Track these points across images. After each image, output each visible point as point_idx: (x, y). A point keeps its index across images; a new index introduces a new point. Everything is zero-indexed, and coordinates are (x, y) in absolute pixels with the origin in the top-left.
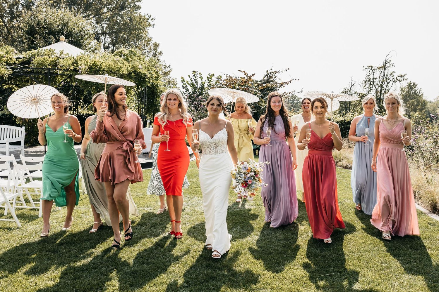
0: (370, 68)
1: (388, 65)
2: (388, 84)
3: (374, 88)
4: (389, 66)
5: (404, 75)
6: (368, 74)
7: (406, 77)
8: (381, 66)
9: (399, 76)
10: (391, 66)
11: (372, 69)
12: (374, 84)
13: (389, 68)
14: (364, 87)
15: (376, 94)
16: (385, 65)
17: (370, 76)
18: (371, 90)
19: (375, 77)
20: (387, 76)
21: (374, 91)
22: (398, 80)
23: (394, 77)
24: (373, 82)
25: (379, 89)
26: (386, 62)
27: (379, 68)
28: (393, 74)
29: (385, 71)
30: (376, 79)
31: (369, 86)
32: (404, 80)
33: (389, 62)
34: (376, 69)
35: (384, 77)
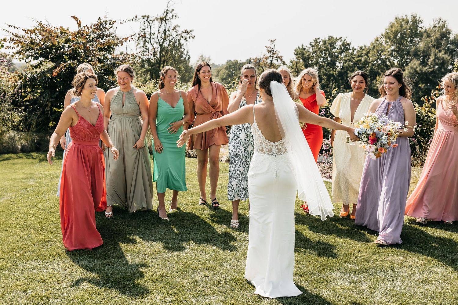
0: (146, 18)
1: (169, 15)
2: (170, 41)
3: (151, 47)
4: (171, 17)
5: (191, 31)
6: (144, 28)
7: (193, 34)
8: (159, 17)
9: (183, 32)
10: (174, 17)
11: (149, 20)
12: (151, 43)
14: (137, 45)
15: (154, 56)
16: (166, 16)
17: (145, 31)
18: (148, 51)
19: (152, 32)
20: (169, 31)
21: (151, 52)
22: (182, 37)
24: (150, 39)
25: (159, 49)
26: (168, 12)
27: (157, 19)
28: (176, 28)
29: (166, 23)
30: (154, 34)
31: (144, 44)
32: (190, 38)
33: (171, 11)
34: (154, 20)
35: (165, 32)
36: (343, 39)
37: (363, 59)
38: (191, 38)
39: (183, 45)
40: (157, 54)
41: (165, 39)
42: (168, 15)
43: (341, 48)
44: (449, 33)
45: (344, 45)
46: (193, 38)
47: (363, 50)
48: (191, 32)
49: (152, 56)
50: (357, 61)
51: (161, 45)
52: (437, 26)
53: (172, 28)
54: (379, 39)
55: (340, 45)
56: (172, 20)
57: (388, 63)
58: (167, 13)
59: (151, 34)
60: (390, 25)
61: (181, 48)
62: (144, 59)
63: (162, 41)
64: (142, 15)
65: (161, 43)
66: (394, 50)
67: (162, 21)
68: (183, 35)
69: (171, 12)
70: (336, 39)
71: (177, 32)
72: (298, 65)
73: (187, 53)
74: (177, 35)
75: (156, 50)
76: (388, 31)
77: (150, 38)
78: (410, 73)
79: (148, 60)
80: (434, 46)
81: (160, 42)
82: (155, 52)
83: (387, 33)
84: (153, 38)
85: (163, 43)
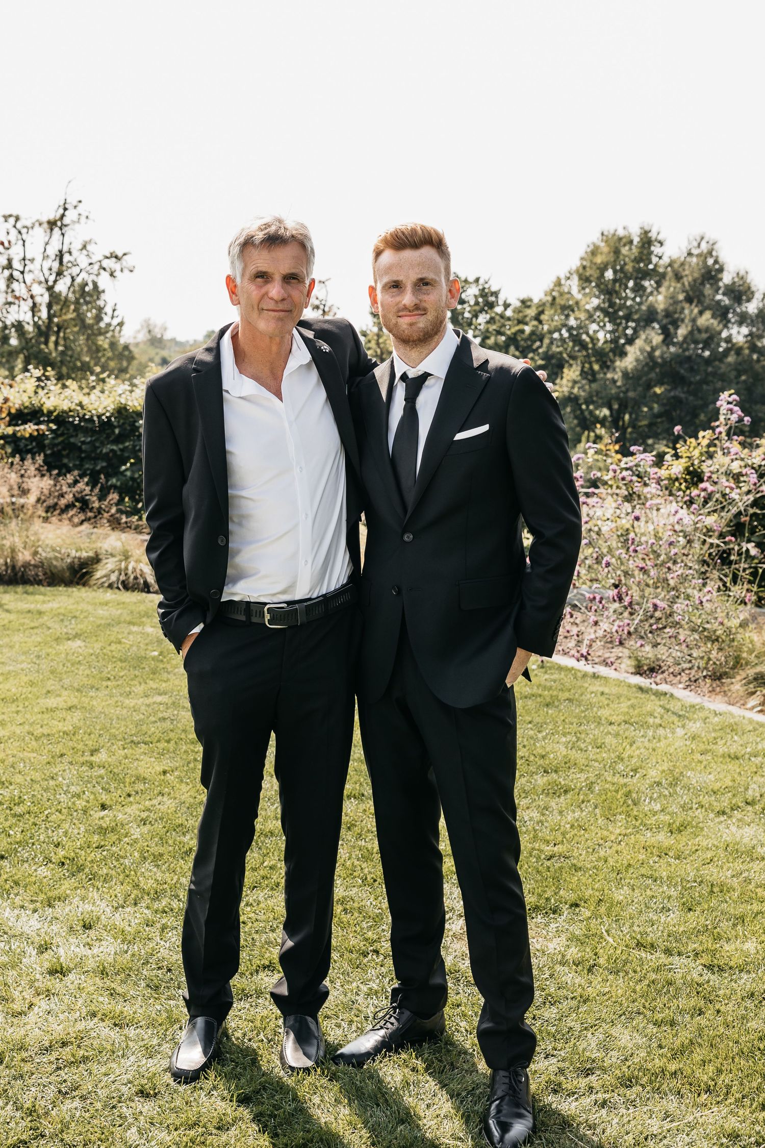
0: (12, 221)
1: (70, 216)
2: (73, 279)
3: (25, 294)
4: (75, 218)
5: (125, 254)
7: (128, 261)
8: (45, 219)
9: (107, 258)
10: (83, 219)
11: (19, 225)
12: (24, 282)
13: (77, 226)
15: (33, 316)
16: (63, 216)
17: (10, 252)
18: (17, 302)
19: (28, 256)
20: (70, 253)
22: (104, 269)
23: (94, 259)
24: (22, 273)
25: (46, 298)
26: (67, 206)
27: (40, 224)
28: (88, 247)
29: (63, 235)
30: (32, 260)
31: (8, 286)
32: (122, 271)
33: (75, 203)
34: (32, 228)
35: (60, 255)
36: (481, 281)
37: (528, 329)
38: (126, 271)
39: (103, 291)
40: (40, 311)
41: (60, 274)
42: (67, 213)
43: (477, 303)
44: (721, 270)
45: (484, 293)
46: (131, 271)
47: (529, 307)
48: (125, 257)
49: (30, 314)
50: (515, 334)
51: (50, 289)
52: (695, 252)
53: (77, 246)
54: (563, 282)
55: (475, 296)
56: (77, 225)
57: (584, 337)
58: (65, 209)
59: (24, 259)
60: (589, 250)
61: (98, 298)
62: (8, 323)
63: (52, 279)
64: (3, 214)
65: (50, 283)
66: (598, 308)
67: (52, 230)
68: (106, 263)
69: (75, 207)
70: (466, 281)
71: (91, 255)
72: (381, 341)
73: (114, 310)
74: (91, 264)
75: (38, 299)
76: (585, 263)
77: (21, 269)
78: (637, 360)
79: (19, 326)
80: (689, 300)
81: (47, 281)
82: (35, 305)
83: (584, 268)
84: (30, 271)
85: (55, 281)
